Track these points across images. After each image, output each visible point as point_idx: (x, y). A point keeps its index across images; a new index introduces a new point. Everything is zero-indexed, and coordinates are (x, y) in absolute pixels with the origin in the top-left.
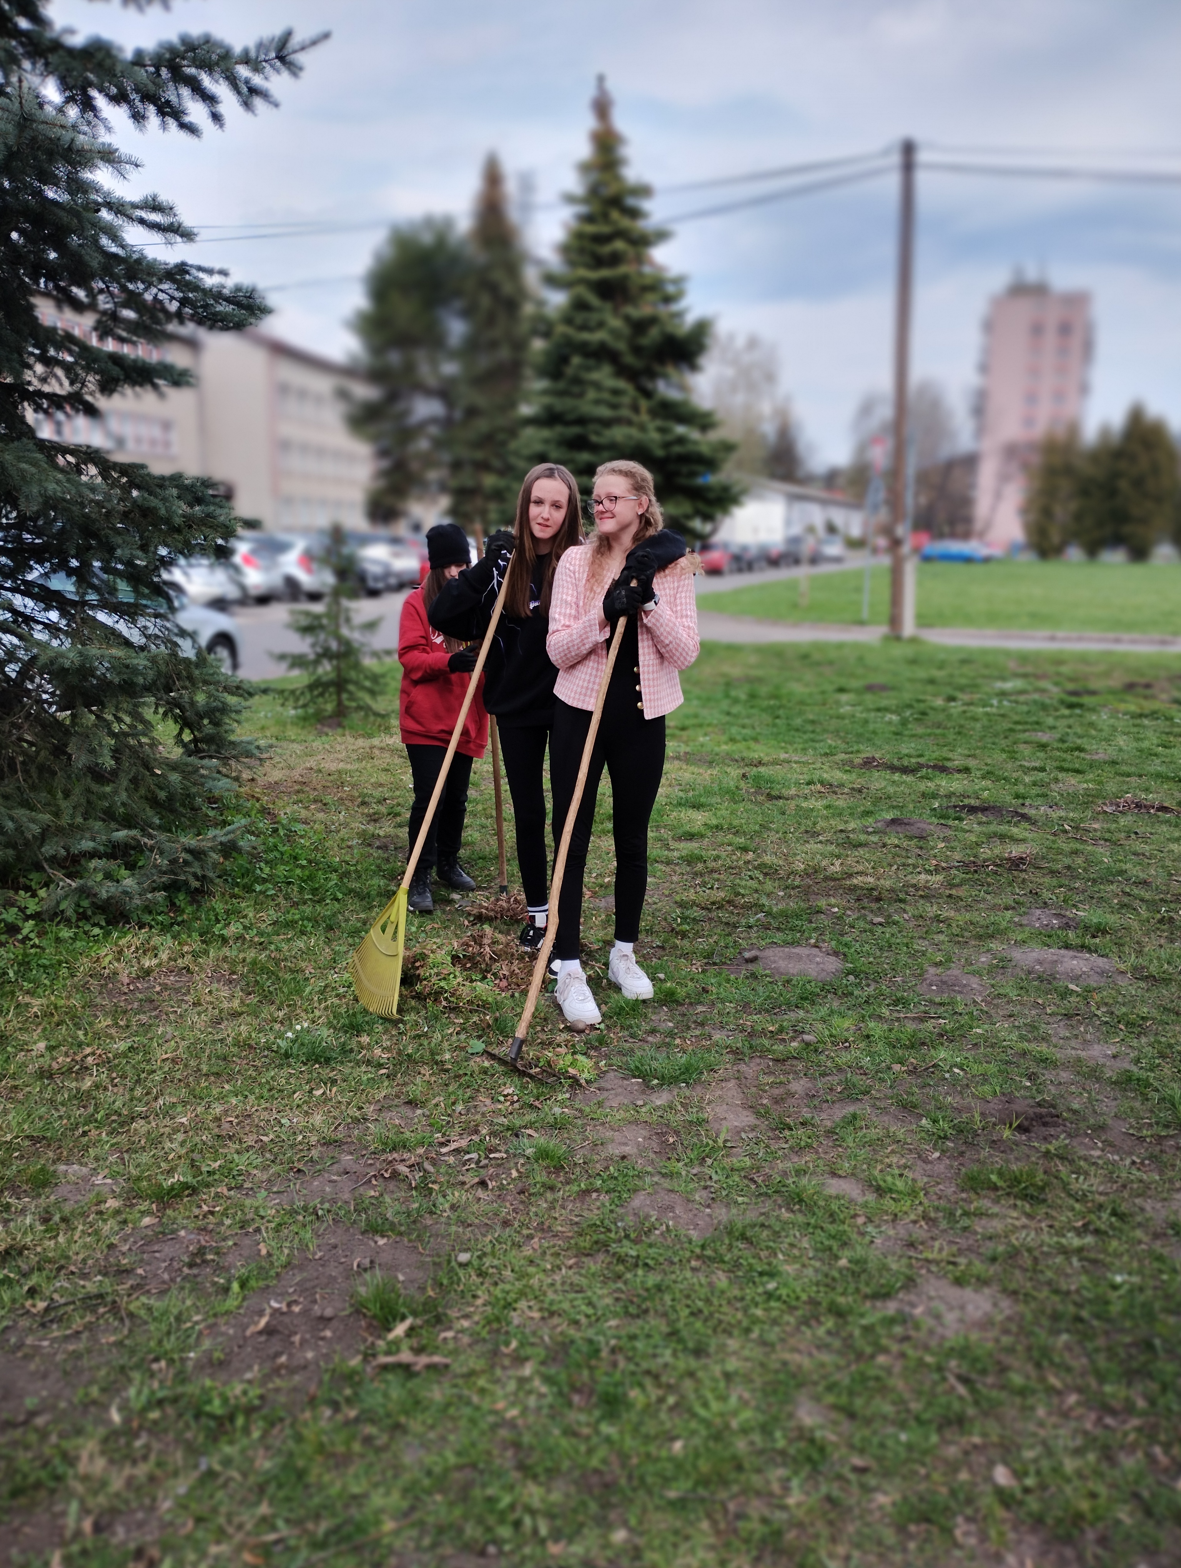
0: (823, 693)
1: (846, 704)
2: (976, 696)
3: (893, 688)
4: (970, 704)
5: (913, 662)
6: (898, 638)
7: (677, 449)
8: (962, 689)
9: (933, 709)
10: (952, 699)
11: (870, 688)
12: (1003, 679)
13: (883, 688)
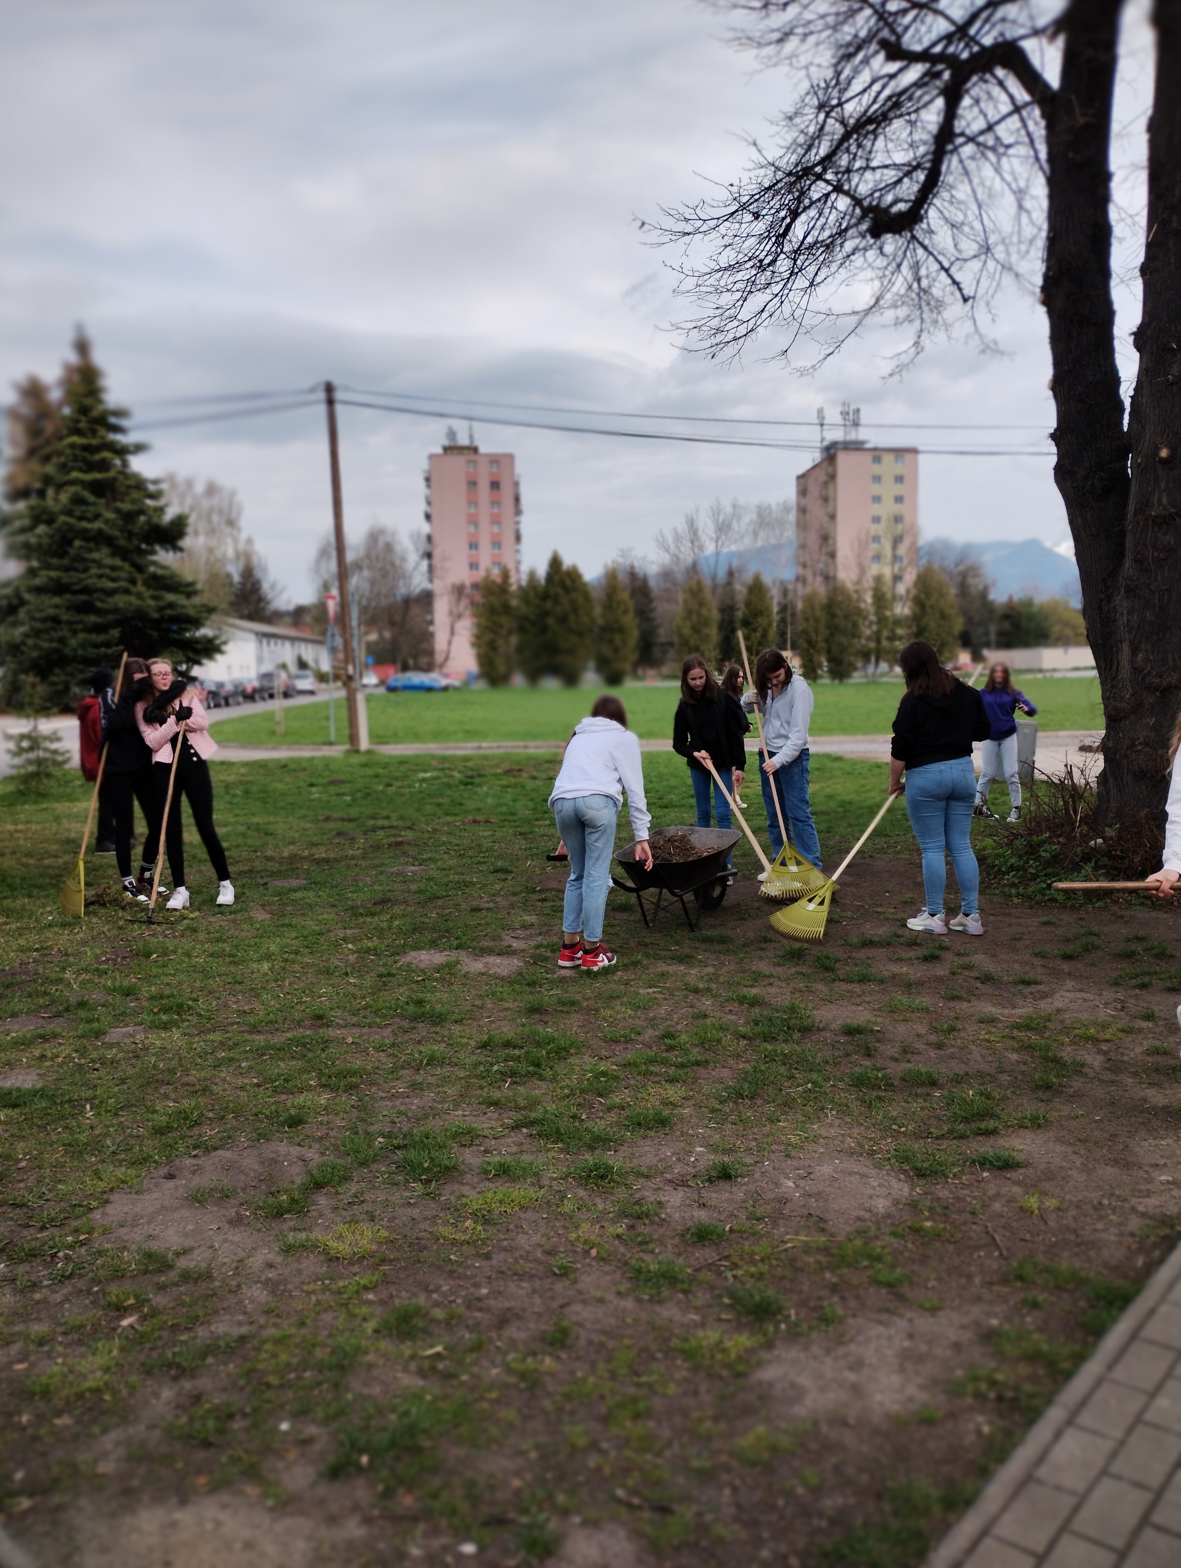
0: (298, 788)
1: (316, 793)
2: (406, 783)
3: (349, 782)
4: (402, 787)
5: (365, 765)
6: (357, 751)
7: (169, 612)
8: (396, 779)
9: (375, 791)
10: (389, 785)
11: (333, 783)
12: (425, 771)
13: (342, 782)
